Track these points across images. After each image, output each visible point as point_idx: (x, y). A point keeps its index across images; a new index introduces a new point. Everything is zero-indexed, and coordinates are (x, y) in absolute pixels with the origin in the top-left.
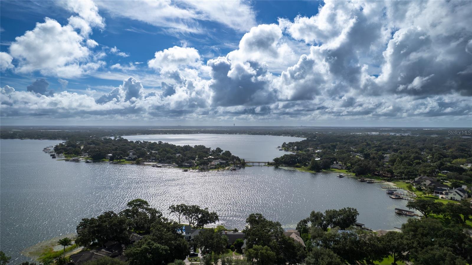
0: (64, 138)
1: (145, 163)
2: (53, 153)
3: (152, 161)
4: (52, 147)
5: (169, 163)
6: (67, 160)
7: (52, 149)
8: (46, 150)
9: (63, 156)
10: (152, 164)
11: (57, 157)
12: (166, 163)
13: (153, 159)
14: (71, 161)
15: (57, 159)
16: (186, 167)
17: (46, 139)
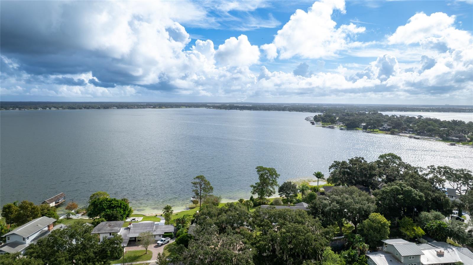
0: (322, 111)
1: (400, 134)
2: (313, 121)
3: (409, 133)
4: (312, 117)
5: (431, 136)
6: (323, 127)
7: (312, 119)
8: (307, 119)
9: (320, 123)
10: (408, 135)
11: (315, 124)
12: (426, 136)
13: (410, 131)
14: (327, 127)
15: (315, 125)
16: (454, 142)
17: (308, 112)
